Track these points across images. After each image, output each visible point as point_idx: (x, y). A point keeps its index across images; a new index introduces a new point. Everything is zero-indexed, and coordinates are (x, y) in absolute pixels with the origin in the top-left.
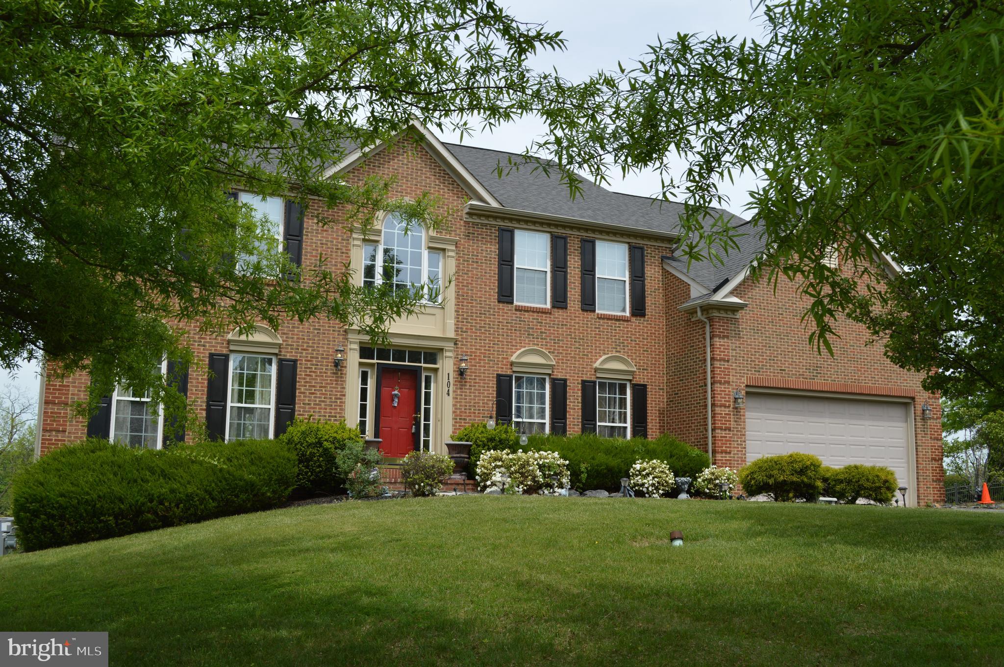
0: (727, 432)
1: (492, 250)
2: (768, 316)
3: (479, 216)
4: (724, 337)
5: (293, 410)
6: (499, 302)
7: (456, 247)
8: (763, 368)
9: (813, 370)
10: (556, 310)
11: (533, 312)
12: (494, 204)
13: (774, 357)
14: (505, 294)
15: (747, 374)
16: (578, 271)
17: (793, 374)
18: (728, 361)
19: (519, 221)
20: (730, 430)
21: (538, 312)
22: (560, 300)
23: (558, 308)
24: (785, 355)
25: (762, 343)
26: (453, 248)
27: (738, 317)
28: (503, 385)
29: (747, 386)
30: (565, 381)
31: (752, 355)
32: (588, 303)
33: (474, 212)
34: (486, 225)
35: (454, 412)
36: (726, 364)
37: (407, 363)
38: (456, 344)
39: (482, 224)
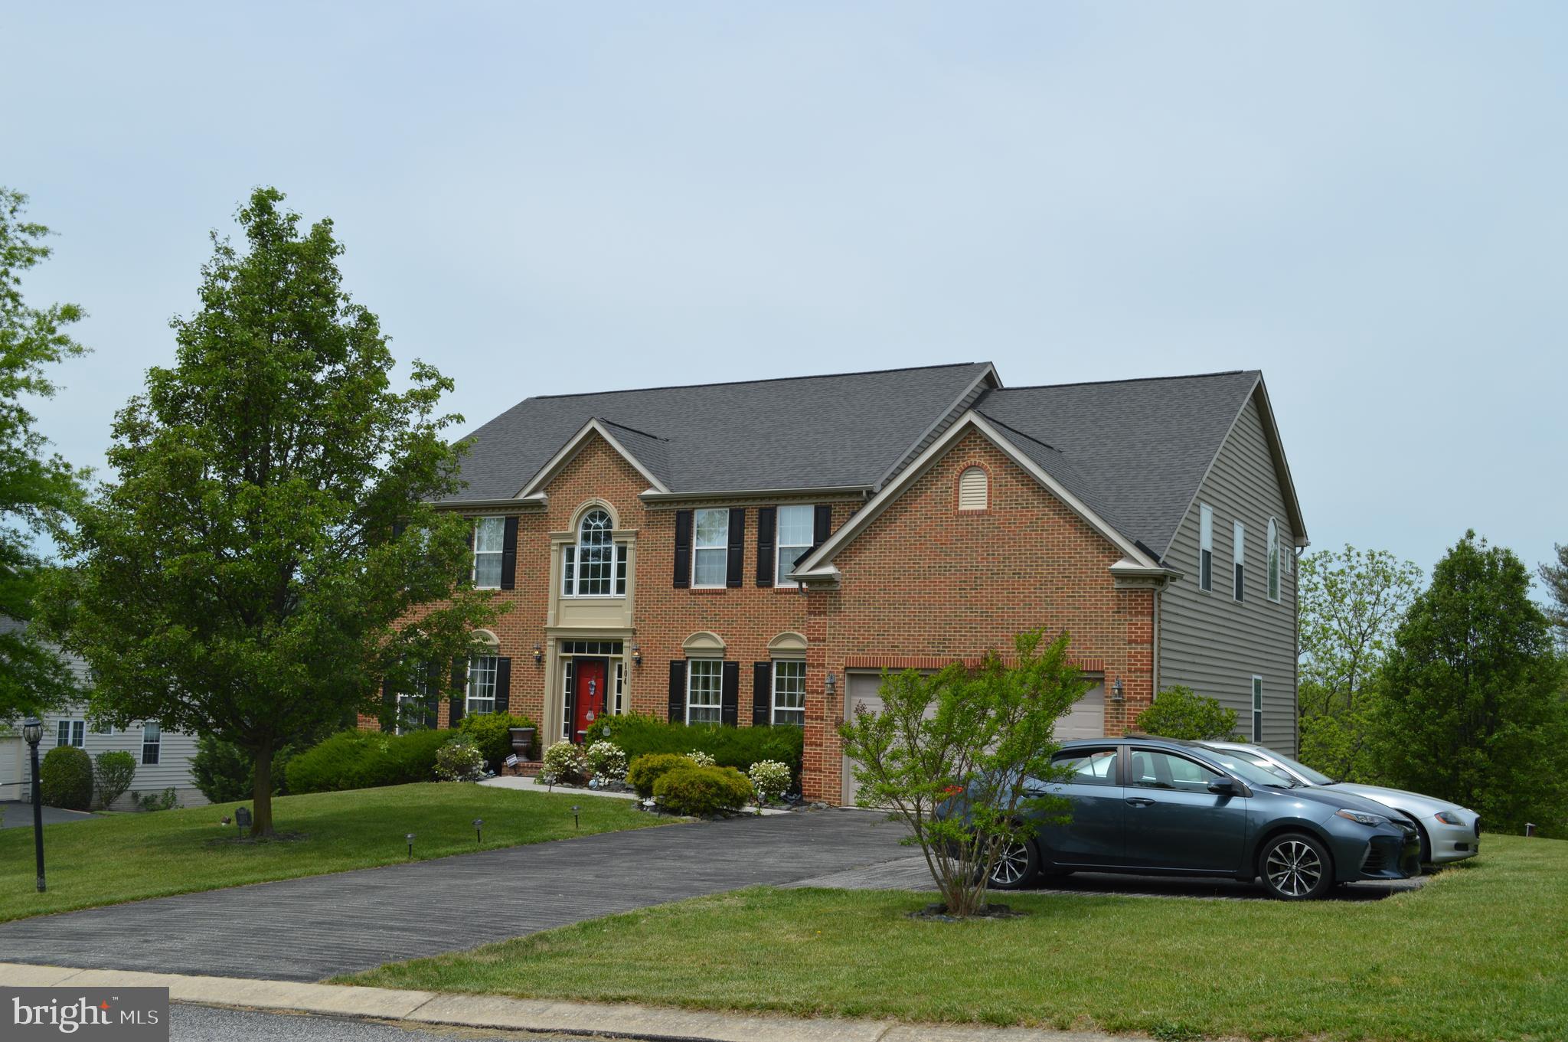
0: (819, 721)
1: (669, 535)
2: (879, 582)
3: (656, 504)
4: (820, 614)
5: (508, 701)
6: (675, 587)
7: (637, 538)
8: (868, 646)
9: (939, 643)
10: (731, 589)
11: (707, 594)
12: (664, 491)
13: (885, 631)
14: (681, 577)
15: (848, 654)
16: (755, 545)
17: (909, 651)
18: (824, 641)
19: (693, 502)
20: (822, 719)
21: (712, 594)
22: (734, 578)
23: (733, 587)
24: (899, 628)
25: (869, 616)
26: (634, 539)
27: (838, 588)
28: (677, 671)
29: (846, 668)
30: (737, 664)
31: (855, 631)
32: (765, 576)
33: (649, 501)
34: (665, 511)
35: (632, 700)
36: (822, 644)
37: (586, 655)
38: (635, 634)
39: (662, 511)
